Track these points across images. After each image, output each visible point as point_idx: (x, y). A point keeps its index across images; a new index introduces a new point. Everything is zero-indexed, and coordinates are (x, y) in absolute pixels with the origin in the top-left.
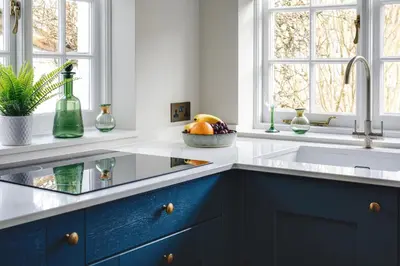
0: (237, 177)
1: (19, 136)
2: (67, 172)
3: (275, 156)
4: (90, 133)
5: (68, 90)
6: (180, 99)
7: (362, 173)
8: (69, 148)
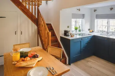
0: (94, 36)
1: (76, 32)
2: (79, 35)
3: (98, 34)
4: (81, 31)
5: (80, 28)
6: (89, 28)
7: (107, 37)
8: (80, 33)
